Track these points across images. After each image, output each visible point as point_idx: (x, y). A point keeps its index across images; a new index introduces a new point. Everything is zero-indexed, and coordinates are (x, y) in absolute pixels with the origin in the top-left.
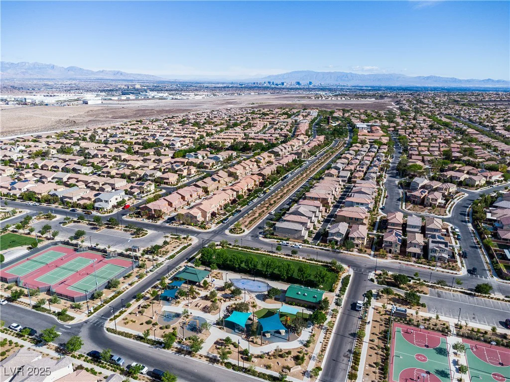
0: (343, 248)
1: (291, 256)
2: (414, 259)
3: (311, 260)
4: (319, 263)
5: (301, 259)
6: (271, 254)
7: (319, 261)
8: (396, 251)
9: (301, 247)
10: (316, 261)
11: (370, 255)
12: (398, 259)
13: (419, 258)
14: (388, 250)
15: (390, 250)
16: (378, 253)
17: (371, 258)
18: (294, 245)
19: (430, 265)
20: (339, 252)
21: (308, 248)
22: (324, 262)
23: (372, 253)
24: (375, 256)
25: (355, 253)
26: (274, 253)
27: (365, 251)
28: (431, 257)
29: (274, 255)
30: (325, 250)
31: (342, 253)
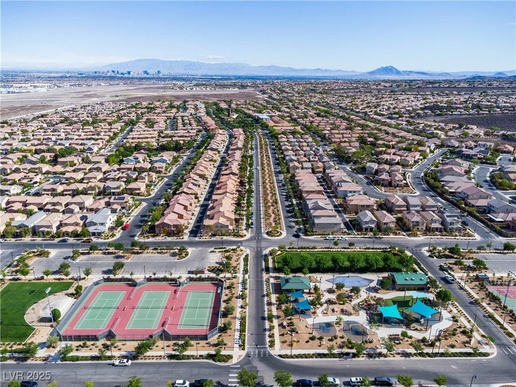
0: (380, 234)
1: (348, 248)
2: (437, 233)
3: (369, 249)
4: (378, 250)
5: (359, 250)
6: (331, 250)
7: (376, 249)
8: (422, 229)
9: (347, 239)
10: (372, 249)
11: (404, 235)
12: (427, 235)
13: (441, 231)
14: (416, 229)
15: (418, 228)
16: (410, 232)
17: (407, 237)
18: (340, 238)
19: (453, 236)
20: (381, 238)
21: (353, 239)
22: (380, 249)
23: (404, 234)
24: (409, 235)
25: (392, 236)
26: (331, 248)
27: (399, 233)
28: (450, 229)
29: (334, 250)
30: (368, 238)
31: (383, 238)
